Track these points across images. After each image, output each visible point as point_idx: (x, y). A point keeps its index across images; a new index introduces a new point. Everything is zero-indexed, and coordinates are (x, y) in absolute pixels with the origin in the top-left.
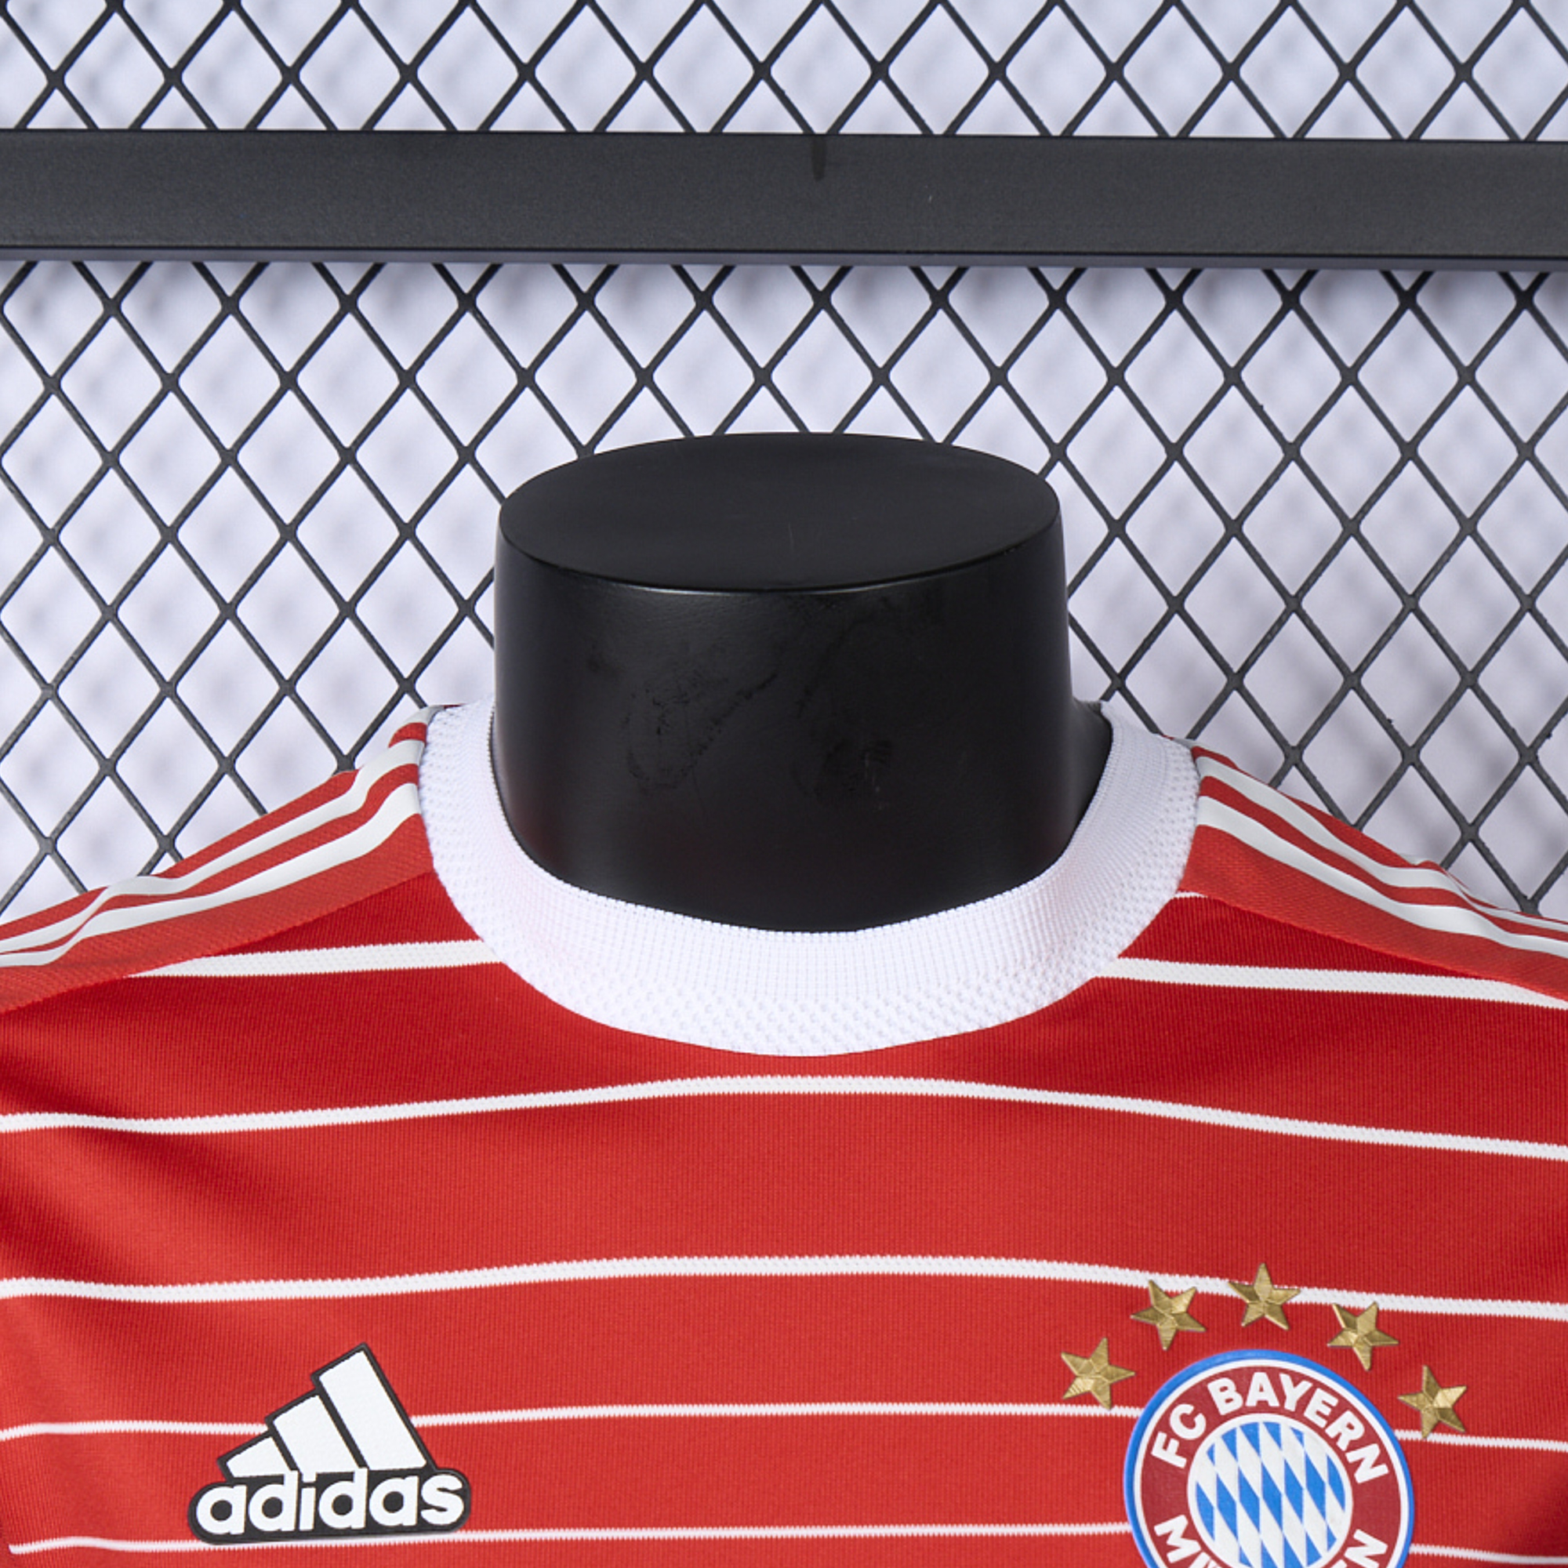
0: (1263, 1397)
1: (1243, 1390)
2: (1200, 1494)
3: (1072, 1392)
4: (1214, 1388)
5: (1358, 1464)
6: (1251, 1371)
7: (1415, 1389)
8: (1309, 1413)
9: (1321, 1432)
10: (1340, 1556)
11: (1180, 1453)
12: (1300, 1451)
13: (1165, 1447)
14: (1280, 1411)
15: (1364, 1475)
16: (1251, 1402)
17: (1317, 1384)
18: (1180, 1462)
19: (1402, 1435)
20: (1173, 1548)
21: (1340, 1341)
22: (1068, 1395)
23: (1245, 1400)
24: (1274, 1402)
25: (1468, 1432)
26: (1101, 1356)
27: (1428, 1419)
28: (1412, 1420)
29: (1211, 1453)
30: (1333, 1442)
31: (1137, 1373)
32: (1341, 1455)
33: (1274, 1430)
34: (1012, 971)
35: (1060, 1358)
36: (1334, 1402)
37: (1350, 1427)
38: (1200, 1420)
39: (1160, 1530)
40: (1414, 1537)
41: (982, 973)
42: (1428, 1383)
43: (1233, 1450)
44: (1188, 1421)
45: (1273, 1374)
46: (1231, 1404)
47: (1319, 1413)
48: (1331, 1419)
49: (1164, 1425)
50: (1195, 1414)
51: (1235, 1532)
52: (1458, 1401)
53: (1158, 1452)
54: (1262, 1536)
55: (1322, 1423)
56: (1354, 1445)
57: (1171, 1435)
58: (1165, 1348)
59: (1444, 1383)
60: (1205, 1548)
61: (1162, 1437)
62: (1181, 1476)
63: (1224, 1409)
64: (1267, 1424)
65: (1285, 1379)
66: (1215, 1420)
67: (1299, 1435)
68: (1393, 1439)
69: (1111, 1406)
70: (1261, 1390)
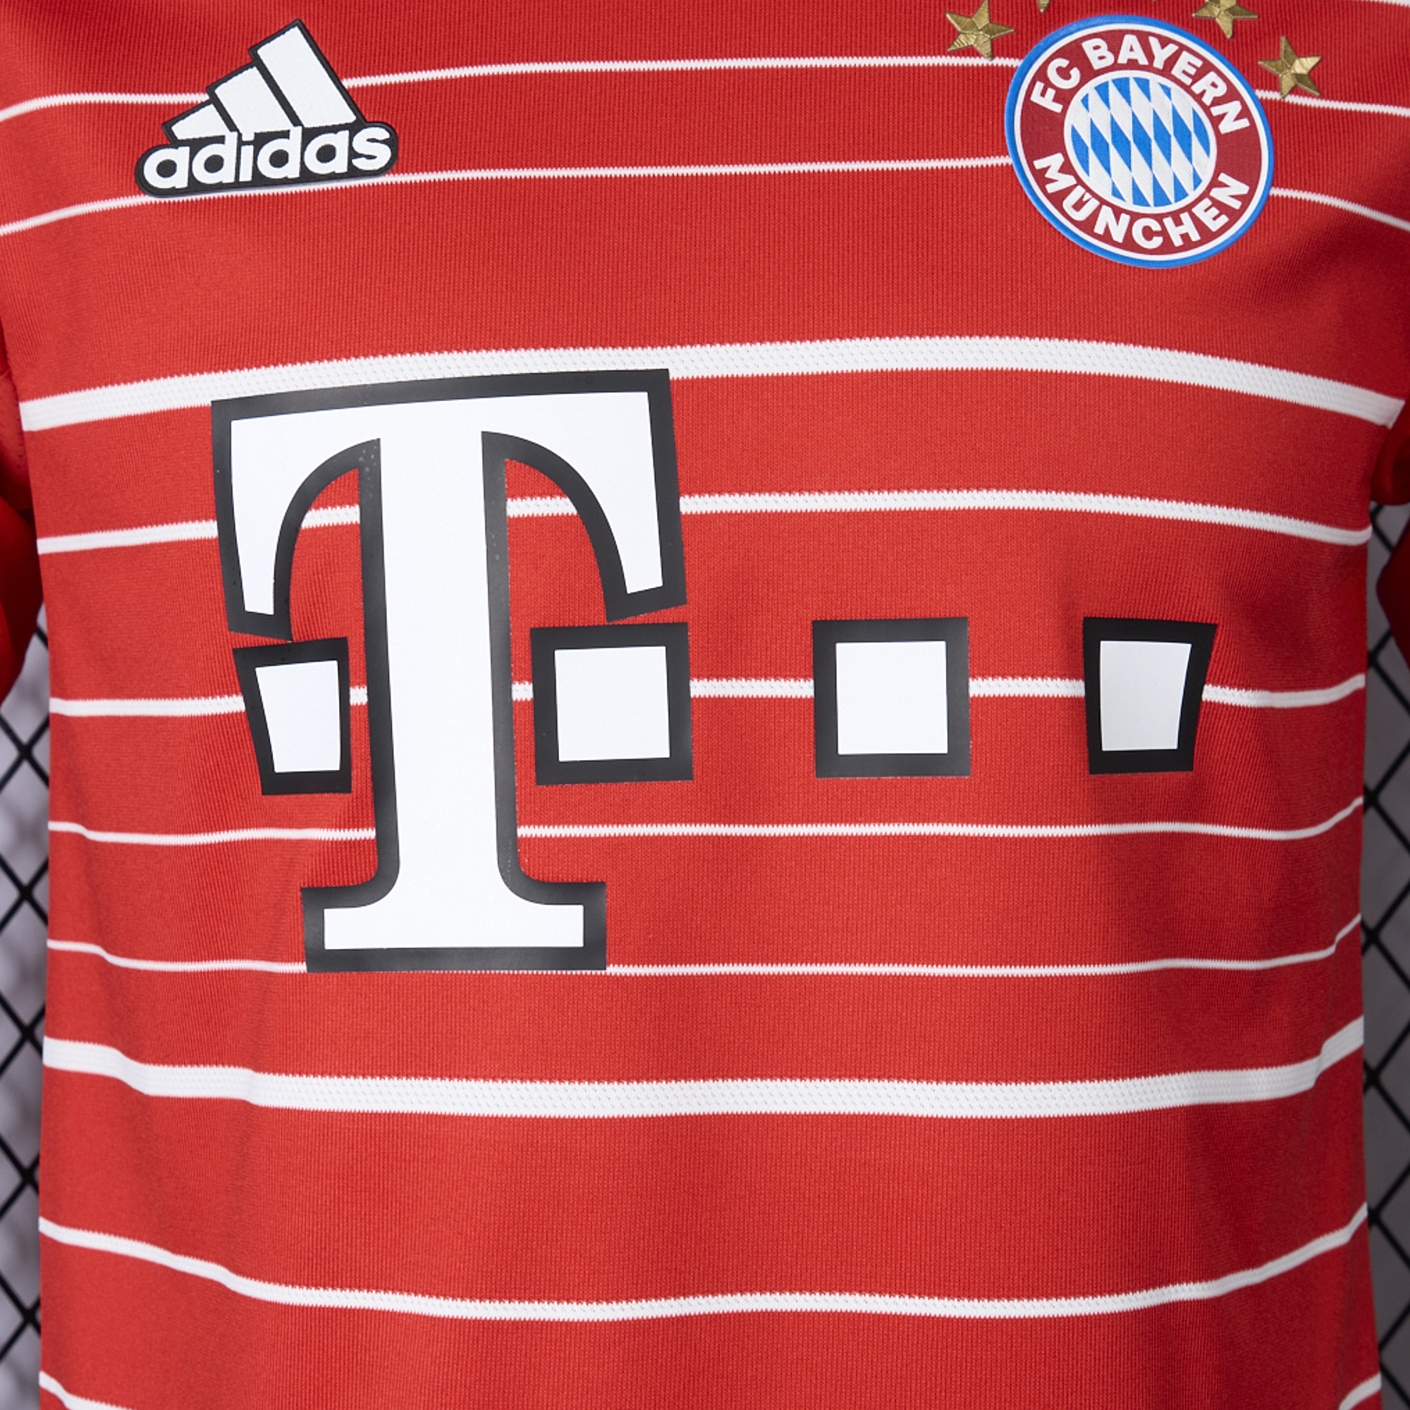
0: (1133, 56)
1: (1115, 50)
2: (1075, 135)
3: (957, 45)
4: (1087, 46)
5: (1222, 117)
6: (1123, 33)
7: (1274, 55)
8: (1176, 71)
9: (1187, 89)
10: (1205, 194)
11: (1056, 100)
12: (1168, 104)
13: (1043, 94)
14: (1149, 68)
15: (1227, 127)
16: (1122, 59)
17: (1183, 48)
18: (1057, 108)
19: (1261, 94)
20: (1052, 181)
21: (1204, 13)
22: (952, 48)
23: (1116, 58)
24: (1143, 61)
25: (1322, 97)
26: (982, 15)
27: (1287, 82)
28: (1273, 84)
29: (1085, 101)
30: (1198, 98)
31: (1017, 30)
32: (1207, 109)
33: (1144, 85)
35: (945, 17)
36: (1199, 63)
37: (1214, 85)
38: (1075, 73)
39: (1039, 164)
40: (1274, 181)
42: (1285, 51)
43: (1106, 101)
44: (1064, 73)
45: (1143, 38)
46: (1103, 61)
47: (1184, 72)
48: (1196, 78)
49: (1042, 75)
50: (1070, 67)
51: (1108, 170)
52: (1313, 68)
53: (1036, 97)
54: (1133, 174)
55: (1188, 81)
56: (1217, 101)
57: (1048, 84)
58: (1042, 10)
59: (1302, 52)
60: (1080, 182)
61: (1039, 86)
62: (1058, 120)
63: (1097, 65)
64: (1137, 80)
65: (1154, 42)
66: (1089, 73)
67: (1167, 91)
68: (1254, 98)
69: (993, 57)
70: (1132, 50)
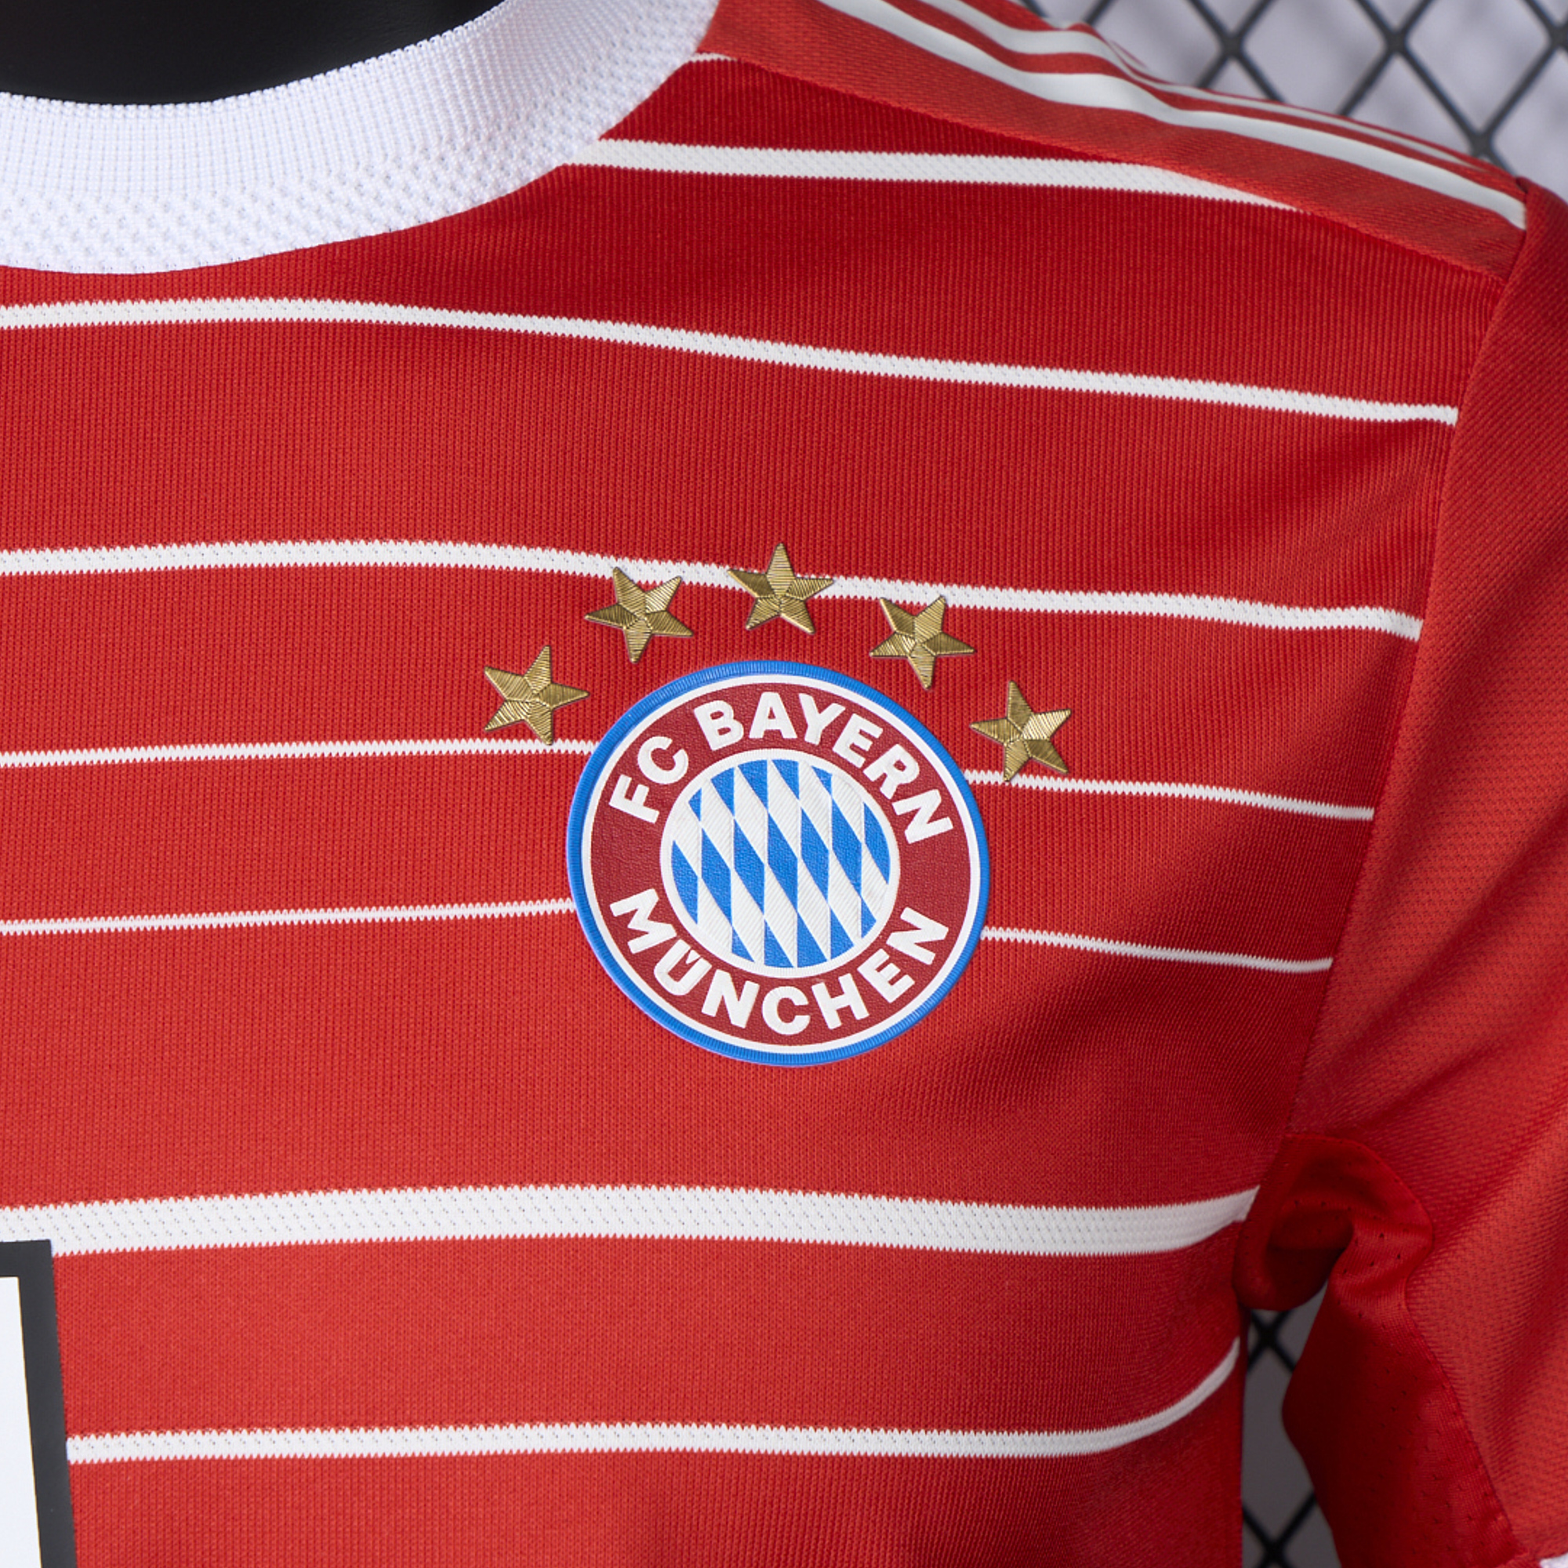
0: (773, 725)
1: (746, 717)
2: (678, 857)
3: (500, 720)
4: (702, 714)
5: (910, 816)
6: (758, 690)
7: (997, 712)
8: (841, 748)
9: (857, 774)
10: (880, 943)
11: (649, 803)
12: (826, 800)
13: (629, 795)
14: (798, 744)
15: (917, 832)
16: (757, 732)
17: (852, 708)
18: (651, 816)
19: (973, 776)
20: (638, 934)
21: (889, 649)
22: (492, 726)
23: (747, 730)
24: (789, 733)
25: (1071, 774)
26: (540, 672)
27: (1014, 755)
28: (992, 758)
29: (695, 803)
30: (874, 788)
31: (591, 694)
32: (886, 805)
33: (789, 773)
34: (434, 152)
35: (483, 676)
36: (876, 731)
37: (900, 766)
38: (681, 759)
39: (618, 908)
40: (988, 918)
41: (391, 155)
42: (1014, 705)
43: (729, 802)
44: (663, 759)
45: (790, 696)
46: (727, 735)
47: (854, 747)
48: (871, 756)
49: (629, 764)
50: (674, 749)
51: (727, 912)
52: (1058, 729)
53: (618, 801)
54: (765, 916)
55: (858, 761)
56: (903, 792)
57: (638, 778)
58: (633, 660)
59: (1038, 705)
60: (682, 933)
61: (624, 781)
62: (651, 835)
63: (716, 743)
64: (778, 763)
65: (807, 702)
66: (702, 756)
67: (825, 779)
68: (962, 783)
69: (553, 739)
70: (772, 716)
